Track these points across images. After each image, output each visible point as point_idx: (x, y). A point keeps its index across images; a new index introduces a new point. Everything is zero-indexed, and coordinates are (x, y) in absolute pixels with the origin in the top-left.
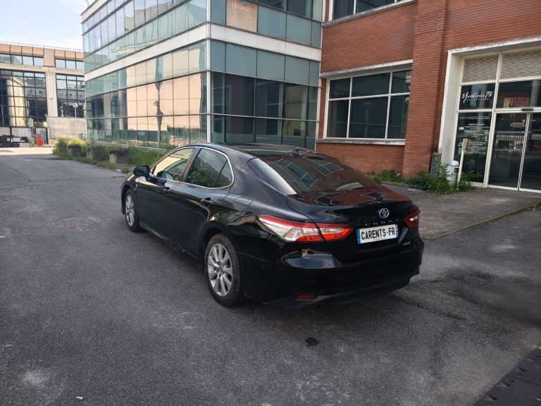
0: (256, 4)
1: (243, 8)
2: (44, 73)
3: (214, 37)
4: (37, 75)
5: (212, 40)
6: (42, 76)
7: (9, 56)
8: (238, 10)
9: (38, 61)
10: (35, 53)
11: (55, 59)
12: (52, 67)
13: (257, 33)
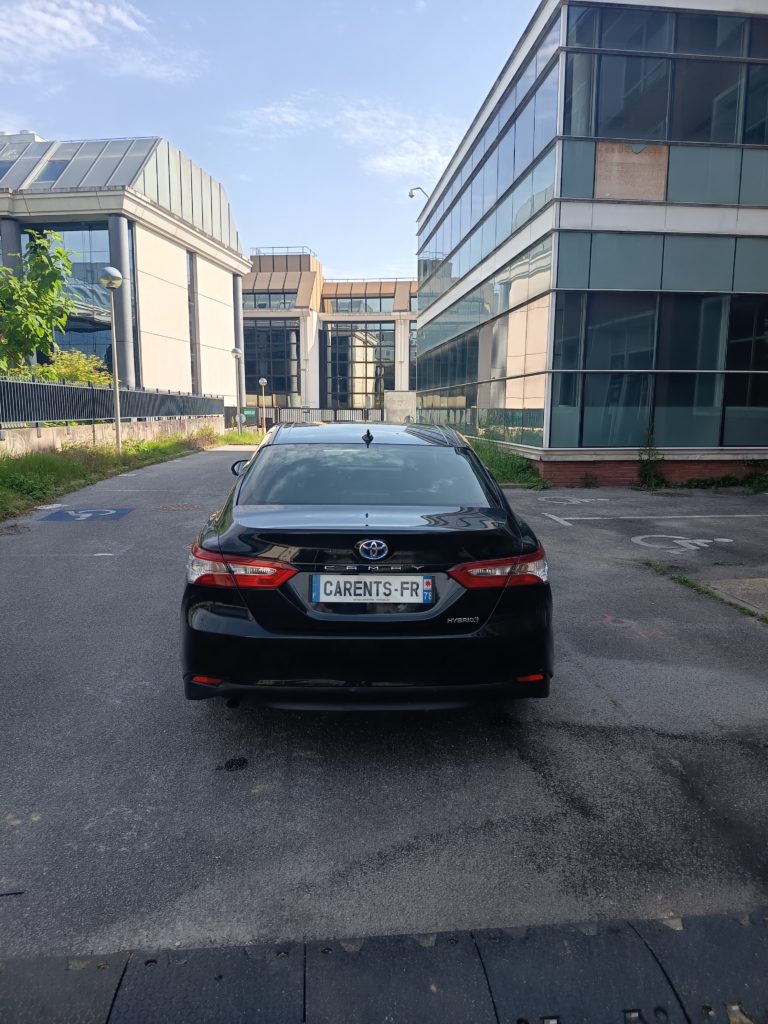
0: (665, 144)
1: (634, 159)
2: (393, 322)
3: (565, 226)
4: (385, 326)
5: (561, 232)
6: (390, 326)
7: (349, 300)
8: (622, 164)
9: (387, 303)
10: (385, 291)
11: (411, 297)
12: (406, 311)
13: (667, 202)
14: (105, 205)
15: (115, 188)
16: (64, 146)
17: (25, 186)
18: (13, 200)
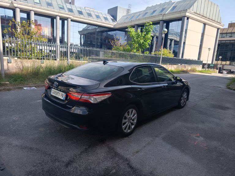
14: (182, 14)
15: (185, 10)
16: (178, 2)
17: (166, 13)
18: (163, 16)
